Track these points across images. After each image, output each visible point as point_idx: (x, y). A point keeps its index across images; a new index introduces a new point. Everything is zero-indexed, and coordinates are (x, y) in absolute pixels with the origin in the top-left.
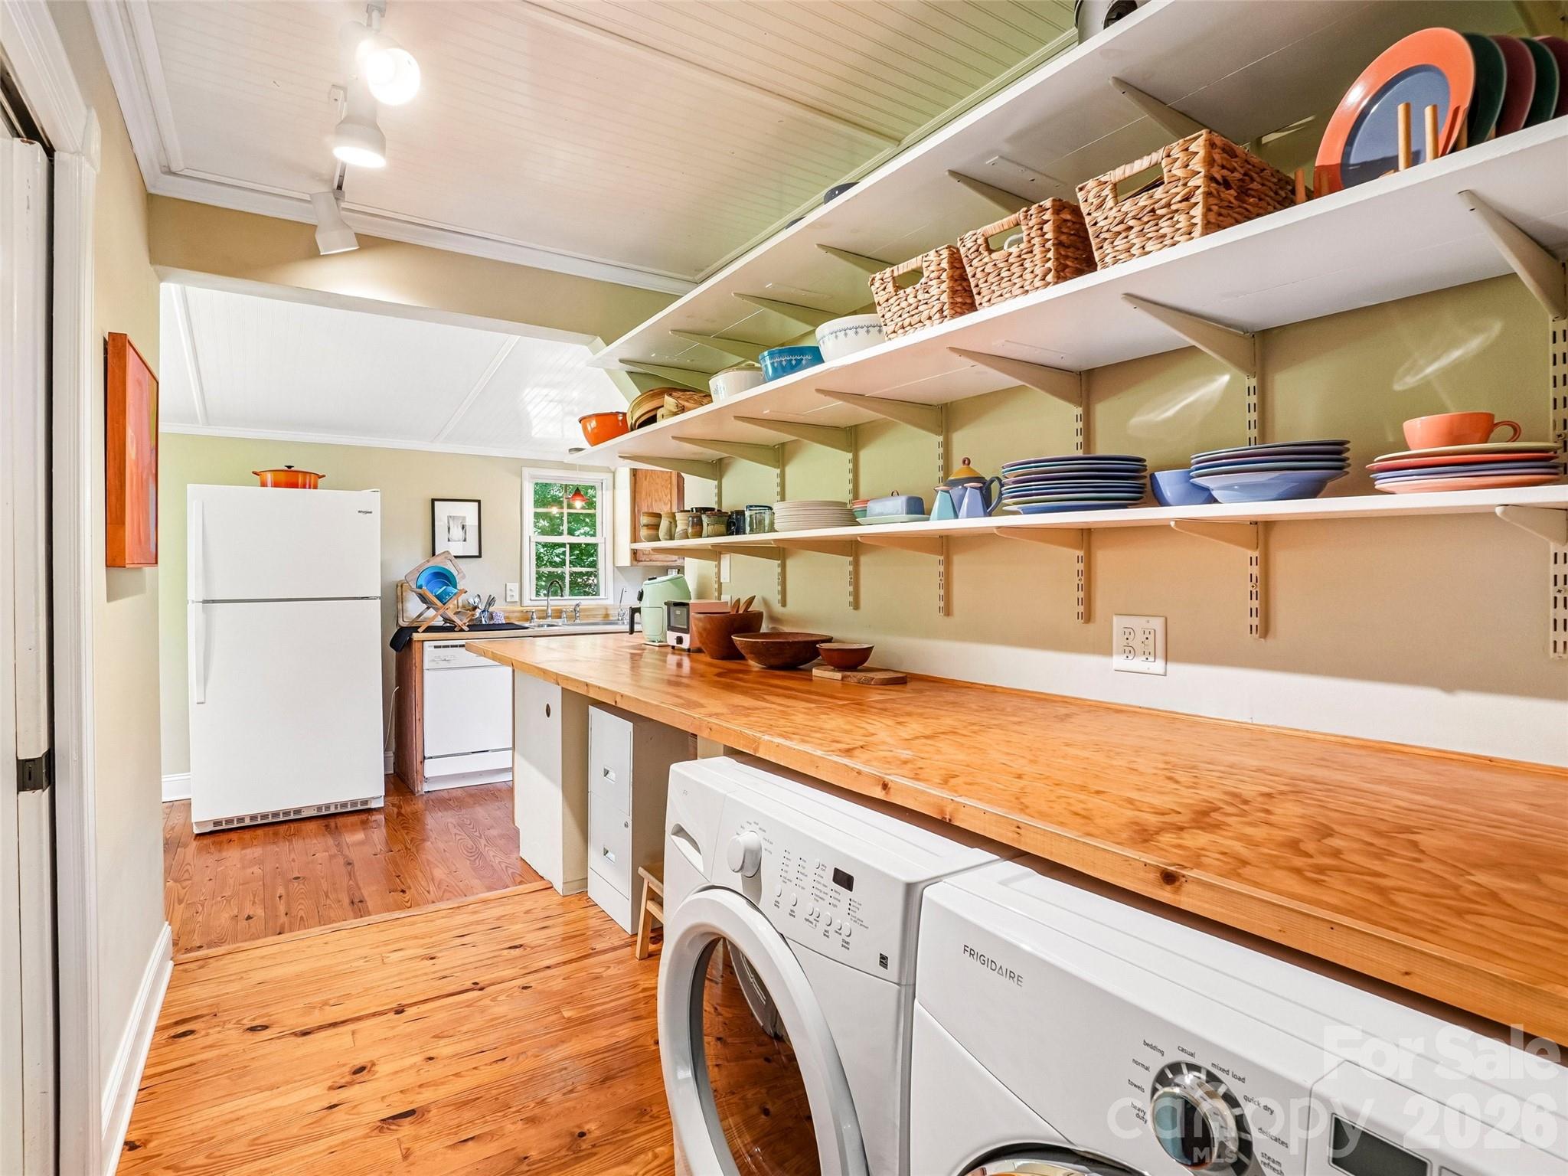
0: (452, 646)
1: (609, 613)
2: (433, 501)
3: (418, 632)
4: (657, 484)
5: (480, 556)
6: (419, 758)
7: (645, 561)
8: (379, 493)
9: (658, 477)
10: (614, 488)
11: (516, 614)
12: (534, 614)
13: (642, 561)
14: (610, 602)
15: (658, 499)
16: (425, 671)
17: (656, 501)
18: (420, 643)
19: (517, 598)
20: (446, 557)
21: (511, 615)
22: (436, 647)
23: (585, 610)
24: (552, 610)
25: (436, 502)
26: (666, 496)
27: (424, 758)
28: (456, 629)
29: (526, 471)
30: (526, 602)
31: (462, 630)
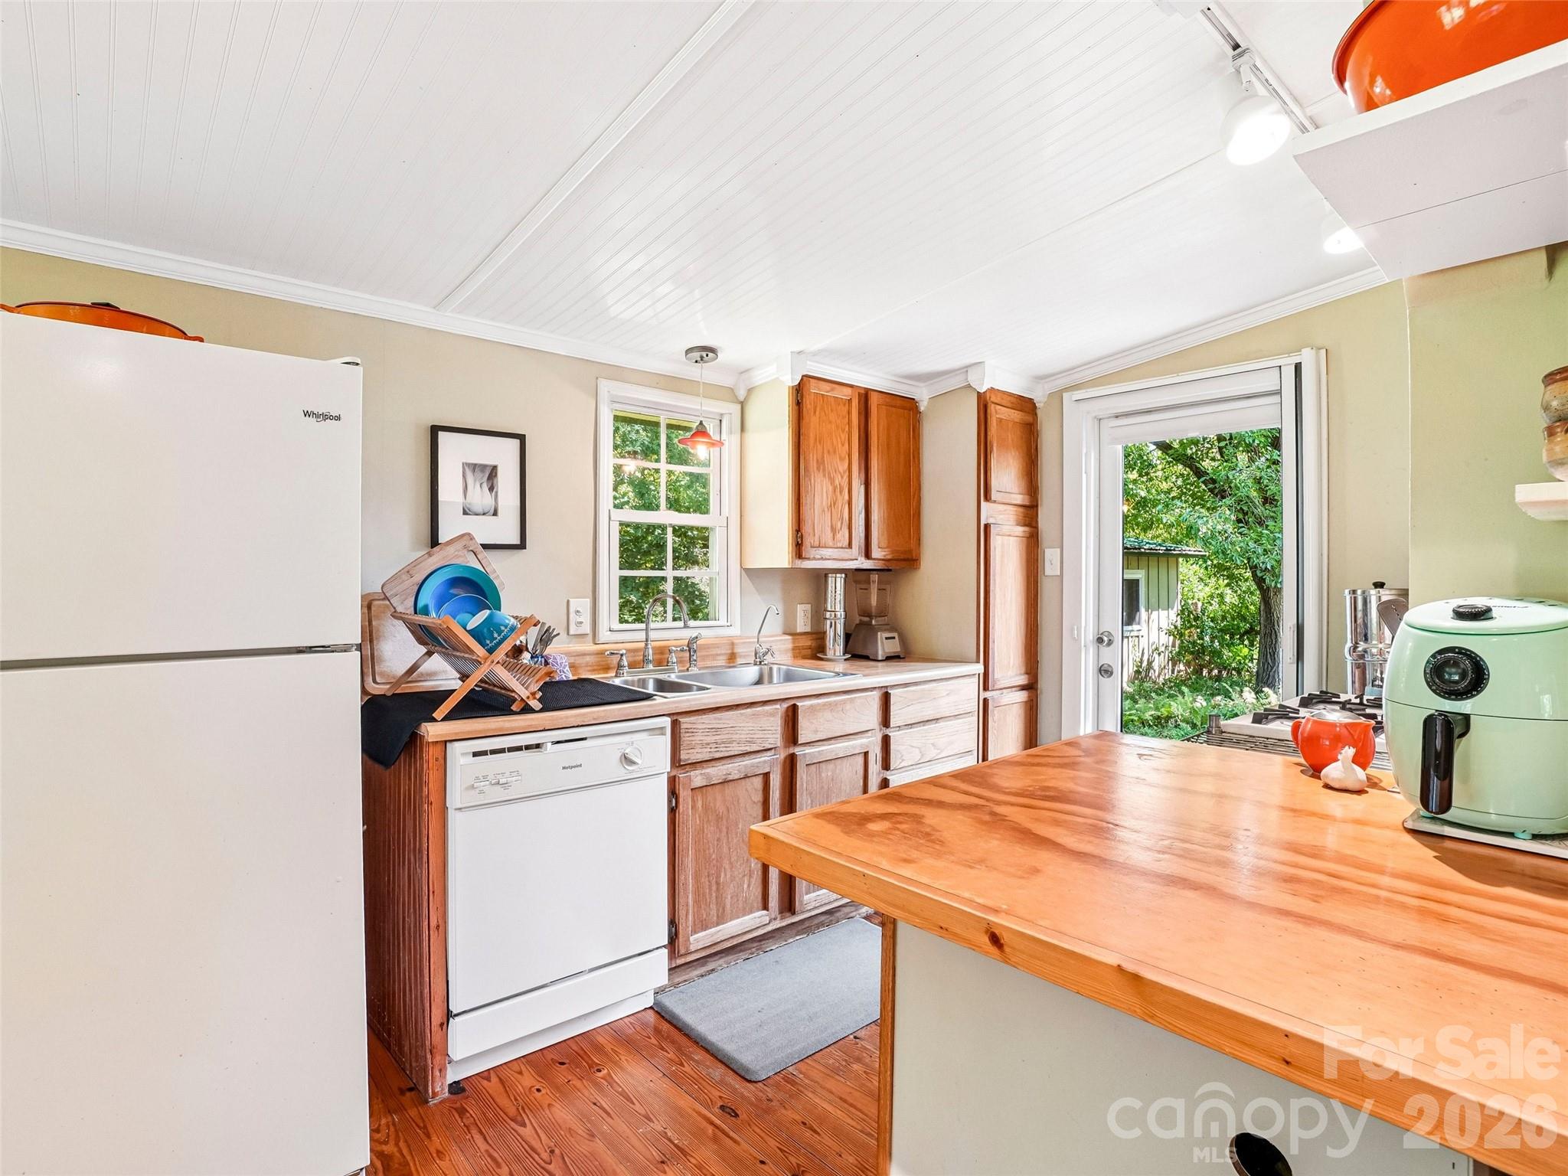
0: (511, 750)
1: (736, 651)
2: (435, 430)
3: (434, 720)
4: (830, 422)
5: (522, 545)
6: (437, 1016)
7: (814, 559)
8: (360, 369)
9: (832, 411)
10: (743, 429)
11: (588, 659)
12: (624, 658)
13: (808, 559)
14: (735, 631)
15: (831, 450)
16: (451, 813)
17: (829, 452)
18: (439, 748)
19: (587, 628)
20: (465, 547)
21: (579, 661)
22: (475, 754)
23: (707, 647)
24: (653, 648)
25: (441, 434)
26: (843, 445)
27: (449, 1015)
28: (514, 708)
29: (606, 387)
30: (604, 635)
31: (527, 709)
